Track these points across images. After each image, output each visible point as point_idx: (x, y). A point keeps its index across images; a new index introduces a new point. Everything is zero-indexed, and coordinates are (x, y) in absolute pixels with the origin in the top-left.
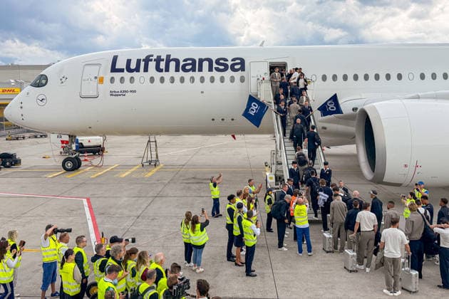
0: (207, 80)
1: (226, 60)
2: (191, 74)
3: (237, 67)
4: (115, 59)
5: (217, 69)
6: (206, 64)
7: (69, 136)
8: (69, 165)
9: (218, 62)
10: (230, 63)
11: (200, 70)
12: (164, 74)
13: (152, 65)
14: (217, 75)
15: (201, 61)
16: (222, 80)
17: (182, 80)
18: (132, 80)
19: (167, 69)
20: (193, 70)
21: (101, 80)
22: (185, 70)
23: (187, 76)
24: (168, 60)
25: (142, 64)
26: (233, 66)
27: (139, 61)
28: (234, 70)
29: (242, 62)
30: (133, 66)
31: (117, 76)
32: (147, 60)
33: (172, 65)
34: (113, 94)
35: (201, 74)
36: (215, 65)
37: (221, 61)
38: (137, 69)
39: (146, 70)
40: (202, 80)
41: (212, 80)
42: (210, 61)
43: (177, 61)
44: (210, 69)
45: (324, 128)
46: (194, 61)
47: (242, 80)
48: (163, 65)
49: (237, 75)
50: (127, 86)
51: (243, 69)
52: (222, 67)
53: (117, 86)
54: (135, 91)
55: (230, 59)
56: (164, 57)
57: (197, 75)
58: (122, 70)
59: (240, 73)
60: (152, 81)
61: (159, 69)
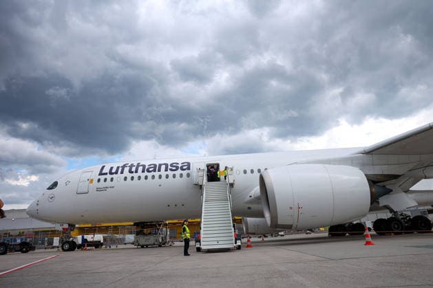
0: (164, 177)
1: (177, 164)
2: (153, 173)
3: (184, 168)
4: (103, 167)
5: (171, 170)
7: (69, 225)
8: (67, 246)
9: (172, 165)
10: (180, 166)
11: (159, 171)
12: (134, 175)
13: (127, 169)
14: (170, 173)
15: (160, 165)
16: (174, 176)
17: (146, 178)
18: (112, 180)
19: (136, 172)
20: (155, 171)
21: (92, 181)
22: (148, 171)
23: (150, 175)
25: (120, 169)
26: (182, 167)
27: (118, 167)
28: (182, 169)
29: (189, 164)
30: (114, 171)
31: (102, 177)
32: (124, 167)
33: (140, 169)
34: (98, 190)
35: (159, 173)
36: (169, 167)
37: (174, 165)
38: (116, 173)
39: (122, 173)
40: (160, 177)
41: (167, 176)
42: (166, 165)
43: (144, 166)
44: (166, 170)
46: (155, 165)
47: (188, 175)
48: (134, 169)
49: (185, 173)
50: (108, 183)
51: (189, 169)
52: (174, 168)
53: (102, 184)
54: (113, 187)
56: (135, 164)
57: (157, 174)
58: (106, 174)
59: (186, 172)
60: (125, 179)
61: (131, 172)
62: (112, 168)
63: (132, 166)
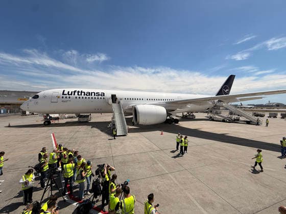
0: (94, 98)
3: (102, 95)
4: (64, 91)
6: (93, 94)
7: (47, 114)
9: (97, 93)
10: (100, 94)
12: (80, 96)
13: (76, 93)
14: (96, 97)
15: (92, 93)
16: (98, 98)
18: (69, 97)
19: (81, 95)
20: (89, 95)
22: (87, 95)
23: (87, 97)
24: (82, 92)
25: (73, 93)
27: (72, 92)
30: (70, 93)
31: (64, 96)
32: (75, 92)
33: (83, 94)
34: (63, 101)
35: (92, 96)
39: (74, 94)
40: (92, 98)
42: (94, 93)
43: (84, 93)
44: (95, 95)
46: (89, 93)
47: (104, 98)
48: (80, 93)
49: (102, 97)
50: (68, 99)
51: (104, 95)
52: (98, 95)
53: (65, 99)
54: (70, 101)
56: (80, 91)
57: (90, 97)
58: (66, 94)
60: (76, 98)
61: (78, 94)
62: (69, 92)
63: (78, 92)
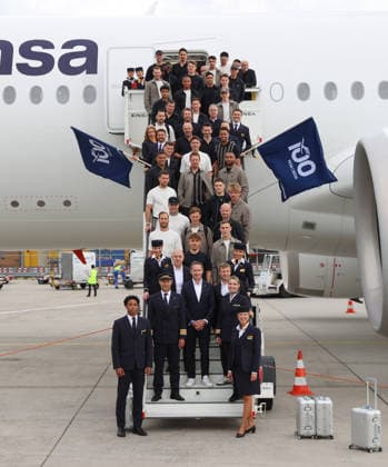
1: (48, 45)
3: (76, 63)
5: (24, 69)
10: (57, 53)
14: (22, 83)
16: (36, 95)
26: (64, 60)
29: (91, 50)
36: (17, 58)
37: (35, 49)
42: (5, 48)
44: (5, 68)
45: (309, 226)
47: (90, 94)
49: (77, 83)
51: (91, 67)
52: (36, 64)
55: (58, 44)
59: (83, 79)
